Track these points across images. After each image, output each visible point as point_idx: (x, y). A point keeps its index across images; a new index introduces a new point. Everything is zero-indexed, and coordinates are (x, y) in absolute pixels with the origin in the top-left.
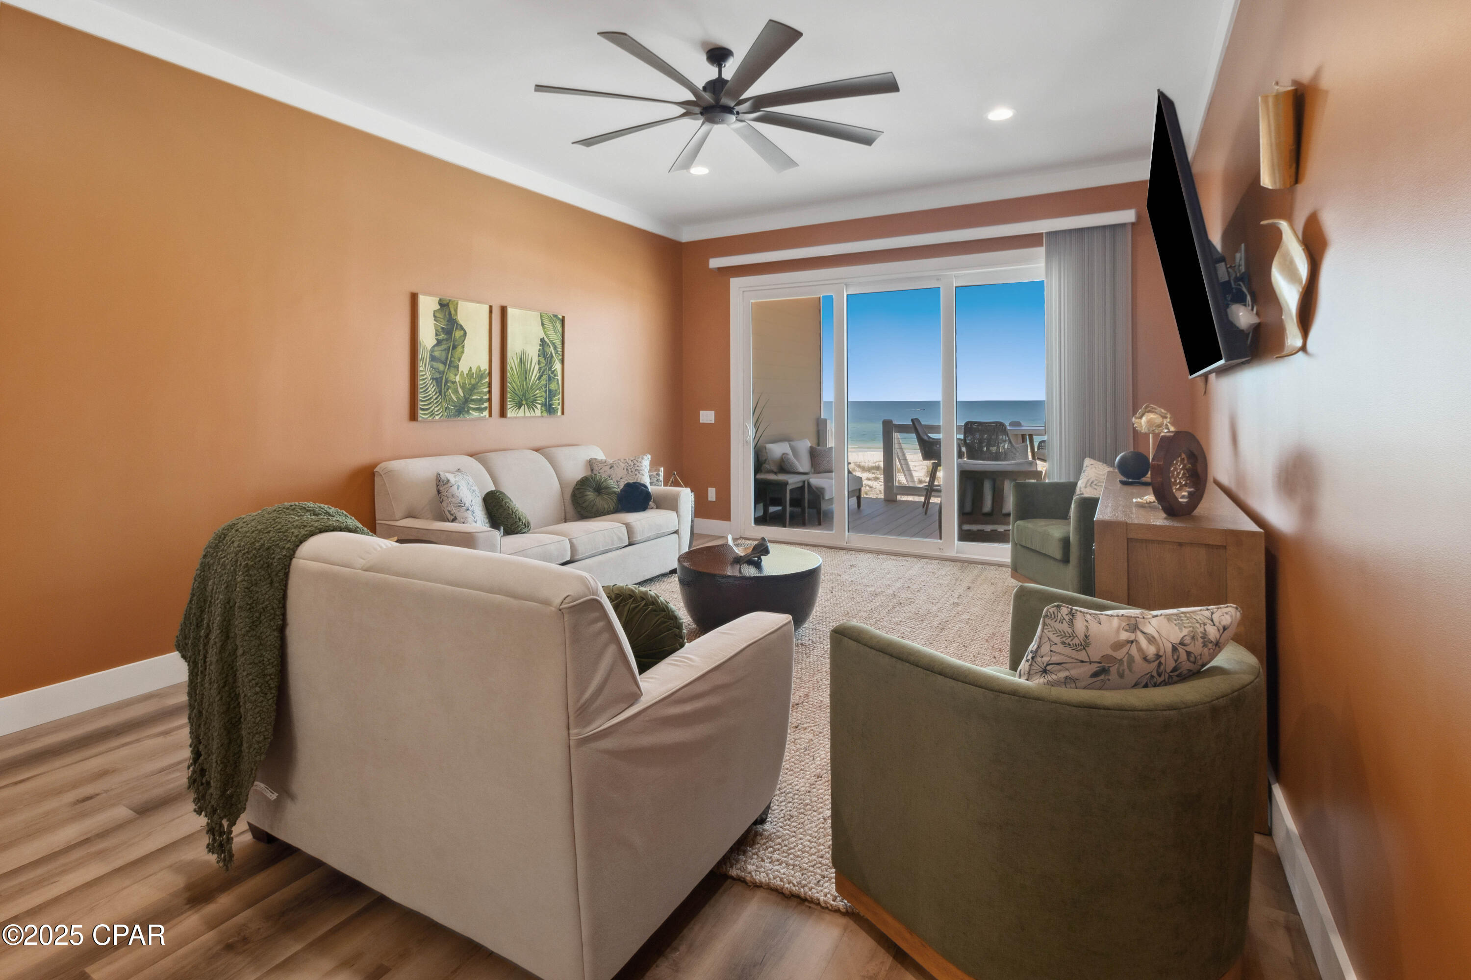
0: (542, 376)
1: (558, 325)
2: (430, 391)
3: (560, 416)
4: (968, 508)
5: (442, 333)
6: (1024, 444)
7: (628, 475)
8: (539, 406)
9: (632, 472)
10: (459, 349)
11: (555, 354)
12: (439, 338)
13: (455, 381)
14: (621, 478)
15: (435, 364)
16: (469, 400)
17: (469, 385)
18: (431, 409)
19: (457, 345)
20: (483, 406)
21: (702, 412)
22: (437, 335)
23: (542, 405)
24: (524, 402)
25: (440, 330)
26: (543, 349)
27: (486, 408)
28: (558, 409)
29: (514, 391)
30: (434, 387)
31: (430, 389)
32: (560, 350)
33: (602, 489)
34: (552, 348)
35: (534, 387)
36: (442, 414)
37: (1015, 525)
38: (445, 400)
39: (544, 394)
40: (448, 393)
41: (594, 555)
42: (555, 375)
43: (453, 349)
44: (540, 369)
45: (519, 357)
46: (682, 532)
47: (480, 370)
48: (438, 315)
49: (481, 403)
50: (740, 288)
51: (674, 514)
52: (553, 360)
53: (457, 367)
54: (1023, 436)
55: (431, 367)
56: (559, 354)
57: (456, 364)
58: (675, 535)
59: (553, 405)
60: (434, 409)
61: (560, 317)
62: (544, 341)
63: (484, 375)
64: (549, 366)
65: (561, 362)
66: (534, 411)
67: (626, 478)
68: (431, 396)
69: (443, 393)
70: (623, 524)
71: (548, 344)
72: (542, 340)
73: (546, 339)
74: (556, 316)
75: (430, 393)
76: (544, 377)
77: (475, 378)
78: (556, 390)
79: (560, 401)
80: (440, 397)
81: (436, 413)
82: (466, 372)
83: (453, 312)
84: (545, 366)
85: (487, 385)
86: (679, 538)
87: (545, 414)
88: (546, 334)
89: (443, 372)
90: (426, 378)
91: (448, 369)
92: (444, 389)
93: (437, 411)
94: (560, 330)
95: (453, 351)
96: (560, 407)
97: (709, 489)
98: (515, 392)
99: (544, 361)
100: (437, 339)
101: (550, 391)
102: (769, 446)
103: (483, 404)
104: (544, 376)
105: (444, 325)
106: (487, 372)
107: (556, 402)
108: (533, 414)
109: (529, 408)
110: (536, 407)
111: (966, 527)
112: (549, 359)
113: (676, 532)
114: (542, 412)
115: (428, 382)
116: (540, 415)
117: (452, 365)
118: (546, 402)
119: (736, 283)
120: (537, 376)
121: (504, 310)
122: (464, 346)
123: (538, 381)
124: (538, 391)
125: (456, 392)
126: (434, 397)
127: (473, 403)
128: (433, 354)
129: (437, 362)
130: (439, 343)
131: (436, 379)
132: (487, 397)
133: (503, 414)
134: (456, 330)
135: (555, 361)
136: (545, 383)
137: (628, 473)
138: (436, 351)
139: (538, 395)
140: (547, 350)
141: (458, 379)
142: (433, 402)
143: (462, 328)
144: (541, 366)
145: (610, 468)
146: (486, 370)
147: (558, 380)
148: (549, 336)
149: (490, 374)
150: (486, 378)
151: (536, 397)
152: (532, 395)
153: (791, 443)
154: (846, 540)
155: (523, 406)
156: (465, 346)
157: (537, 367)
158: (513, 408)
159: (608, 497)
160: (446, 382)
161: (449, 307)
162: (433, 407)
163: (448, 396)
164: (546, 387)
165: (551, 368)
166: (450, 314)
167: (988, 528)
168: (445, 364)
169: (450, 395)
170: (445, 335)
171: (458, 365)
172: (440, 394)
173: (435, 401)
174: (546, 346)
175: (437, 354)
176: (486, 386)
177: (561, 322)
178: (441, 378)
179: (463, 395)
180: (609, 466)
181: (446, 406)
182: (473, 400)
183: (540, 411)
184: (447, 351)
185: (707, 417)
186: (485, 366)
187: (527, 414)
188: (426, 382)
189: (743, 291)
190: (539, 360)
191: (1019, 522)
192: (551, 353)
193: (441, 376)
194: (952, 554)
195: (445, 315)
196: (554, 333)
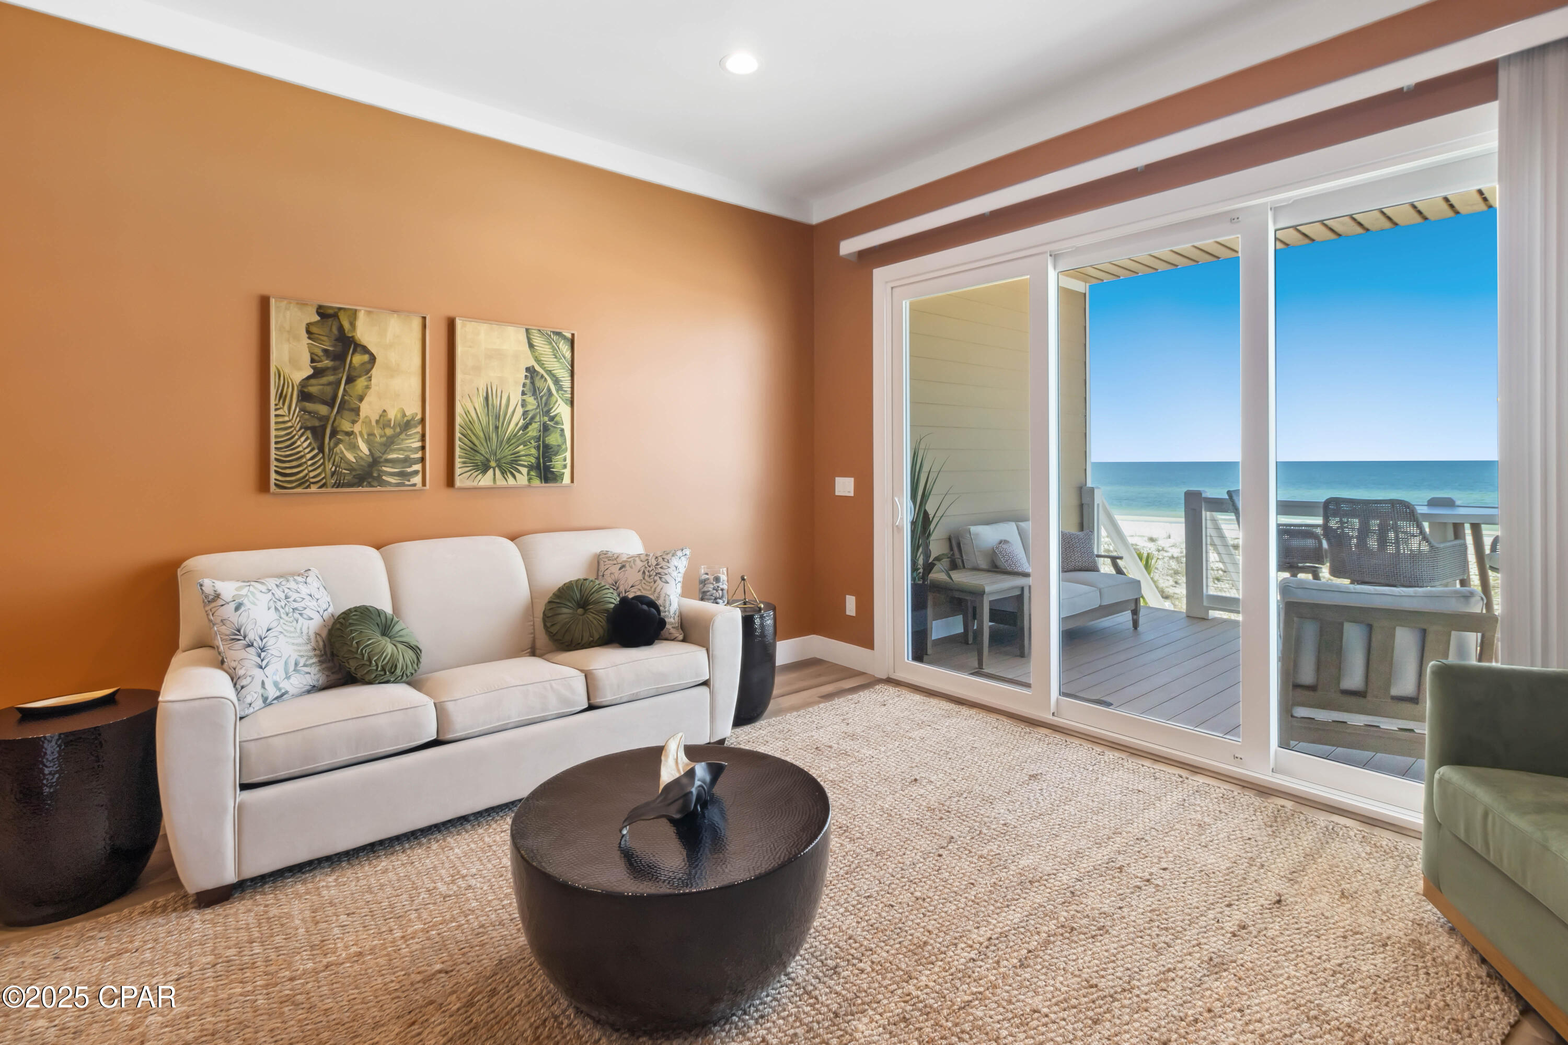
0: (530, 424)
1: (565, 349)
2: (299, 446)
3: (566, 486)
4: (1307, 675)
5: (323, 358)
6: (1457, 542)
7: (644, 581)
8: (524, 471)
9: (650, 576)
10: (361, 383)
11: (557, 391)
12: (319, 365)
13: (353, 432)
14: (632, 587)
15: (310, 406)
16: (382, 460)
17: (381, 437)
18: (301, 475)
19: (356, 377)
20: (409, 470)
21: (837, 479)
22: (313, 361)
23: (530, 468)
24: (493, 464)
25: (320, 353)
26: (533, 383)
27: (416, 472)
28: (563, 474)
29: (472, 446)
30: (309, 441)
31: (299, 443)
32: (567, 384)
33: (588, 605)
34: (550, 382)
35: (512, 442)
36: (324, 481)
37: (1437, 776)
38: (332, 461)
39: (534, 451)
40: (337, 450)
41: (504, 728)
42: (557, 423)
43: (347, 383)
44: (525, 413)
45: (482, 394)
46: (717, 683)
47: (404, 415)
48: (314, 329)
49: (407, 464)
50: (887, 282)
51: (701, 653)
52: (553, 399)
53: (357, 411)
54: (1457, 529)
55: (301, 410)
56: (566, 391)
57: (354, 406)
58: (704, 689)
59: (553, 468)
60: (307, 475)
61: (569, 335)
62: (535, 371)
63: (412, 422)
64: (545, 410)
65: (569, 403)
66: (514, 477)
67: (639, 587)
68: (302, 454)
69: (327, 450)
70: (582, 671)
71: (542, 376)
72: (530, 371)
73: (538, 368)
74: (558, 334)
75: (300, 449)
76: (535, 426)
77: (394, 428)
78: (559, 446)
79: (568, 461)
80: (321, 455)
81: (312, 480)
82: (374, 417)
83: (346, 325)
84: (536, 409)
85: (418, 437)
86: (712, 694)
87: (536, 482)
88: (538, 360)
89: (327, 418)
90: (291, 427)
91: (338, 412)
92: (329, 444)
93: (313, 477)
94: (568, 355)
95: (347, 387)
96: (567, 472)
97: (848, 597)
98: (475, 448)
99: (535, 402)
100: (314, 368)
101: (547, 447)
102: (973, 529)
103: (410, 466)
104: (533, 424)
105: (330, 346)
106: (419, 417)
107: (560, 463)
108: (511, 481)
109: (503, 473)
110: (519, 472)
111: (1301, 712)
112: (544, 399)
113: (706, 683)
114: (530, 480)
115: (295, 432)
116: (526, 482)
117: (346, 407)
118: (539, 463)
119: (882, 276)
120: (520, 424)
121: (451, 325)
122: (370, 377)
123: (521, 432)
124: (521, 447)
125: (354, 447)
126: (309, 456)
127: (390, 465)
128: (306, 390)
129: (314, 403)
130: (318, 373)
131: (314, 430)
132: (419, 455)
133: (450, 481)
134: (353, 354)
135: (557, 401)
136: (535, 434)
137: (644, 578)
138: (311, 385)
139: (523, 453)
140: (539, 383)
141: (357, 428)
142: (305, 463)
143: (365, 350)
144: (527, 409)
145: (620, 569)
146: (417, 414)
147: (562, 430)
148: (543, 364)
149: (423, 420)
150: (416, 427)
151: (519, 456)
152: (511, 452)
153: (1022, 524)
154: (1053, 709)
155: (491, 470)
156: (373, 379)
157: (520, 411)
158: (470, 473)
159: (594, 618)
160: (334, 433)
161: (339, 319)
162: (306, 471)
163: (337, 453)
164: (540, 441)
165: (548, 412)
166: (341, 328)
167: (1358, 720)
168: (331, 404)
169: (342, 452)
170: (332, 360)
171: (359, 407)
172: (321, 450)
173: (310, 463)
174: (537, 379)
175: (313, 389)
176: (417, 439)
177: (569, 344)
178: (324, 428)
179: (367, 452)
180: (619, 566)
181: (333, 469)
182: (387, 461)
183: (526, 478)
184: (334, 386)
185: (845, 486)
186: (413, 409)
187: (501, 482)
188: (292, 432)
189: (892, 288)
190: (524, 401)
191: (1443, 770)
192: (549, 390)
193: (322, 423)
194: (1262, 774)
195: (331, 330)
196: (555, 360)
